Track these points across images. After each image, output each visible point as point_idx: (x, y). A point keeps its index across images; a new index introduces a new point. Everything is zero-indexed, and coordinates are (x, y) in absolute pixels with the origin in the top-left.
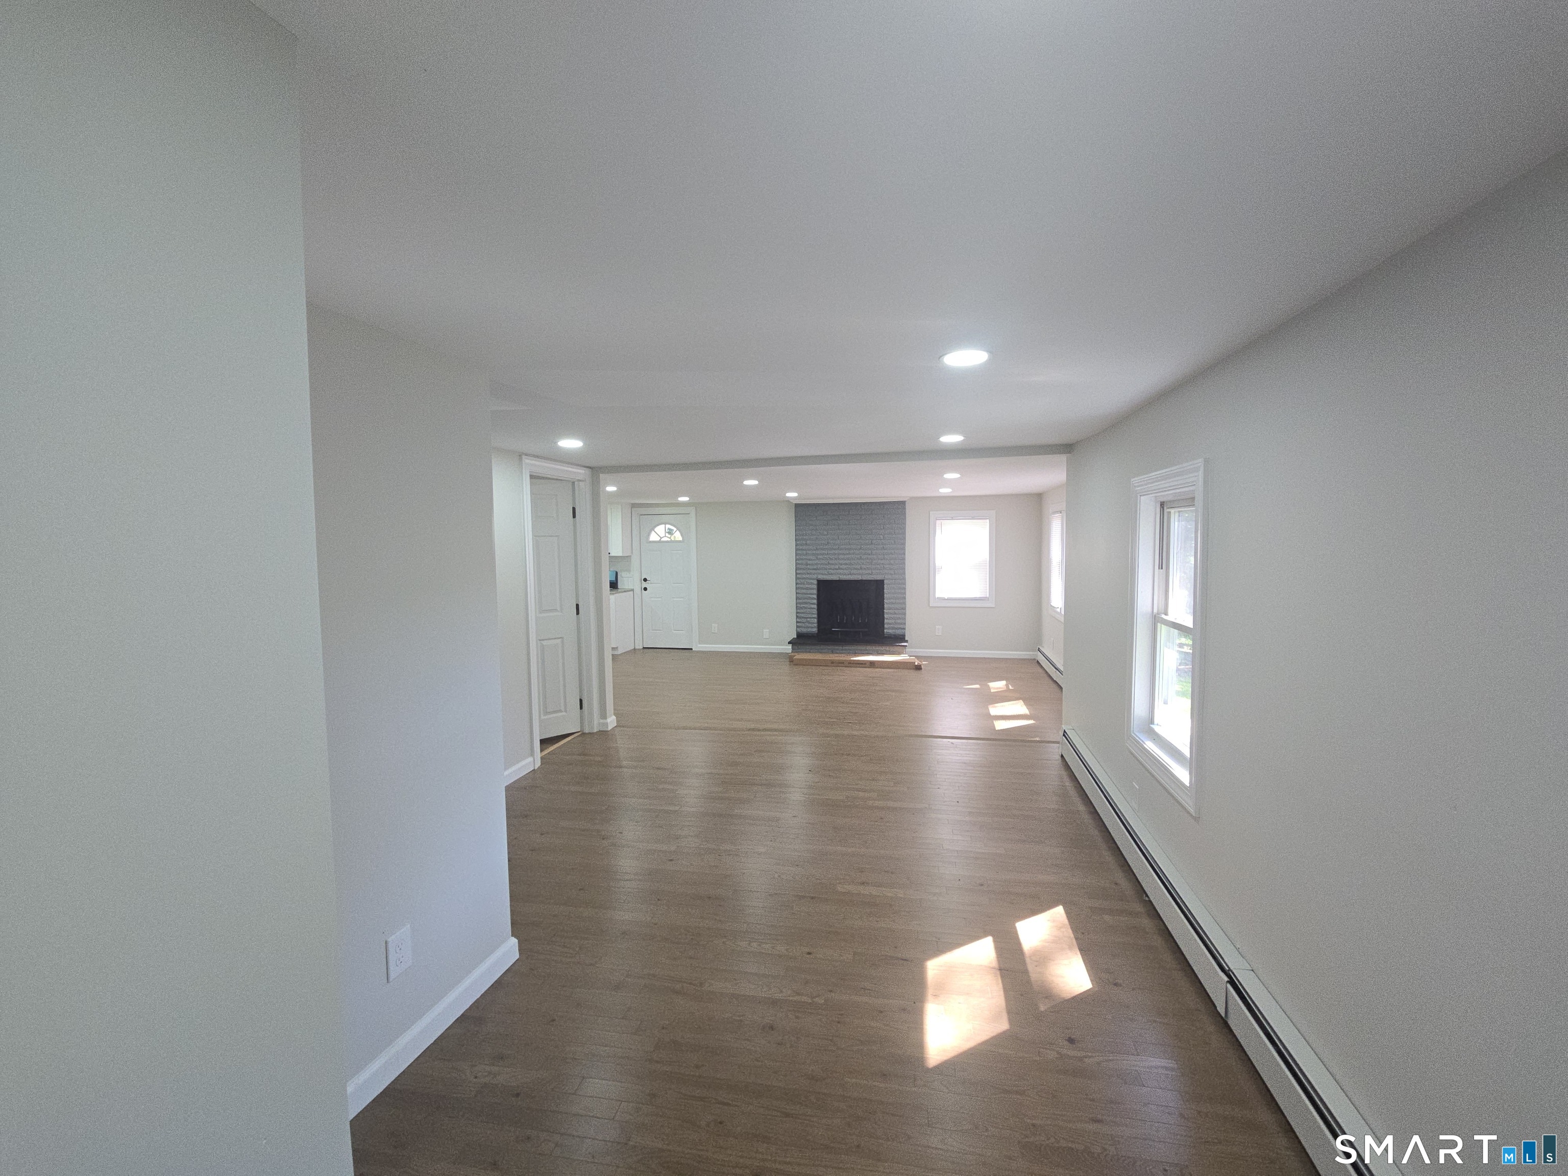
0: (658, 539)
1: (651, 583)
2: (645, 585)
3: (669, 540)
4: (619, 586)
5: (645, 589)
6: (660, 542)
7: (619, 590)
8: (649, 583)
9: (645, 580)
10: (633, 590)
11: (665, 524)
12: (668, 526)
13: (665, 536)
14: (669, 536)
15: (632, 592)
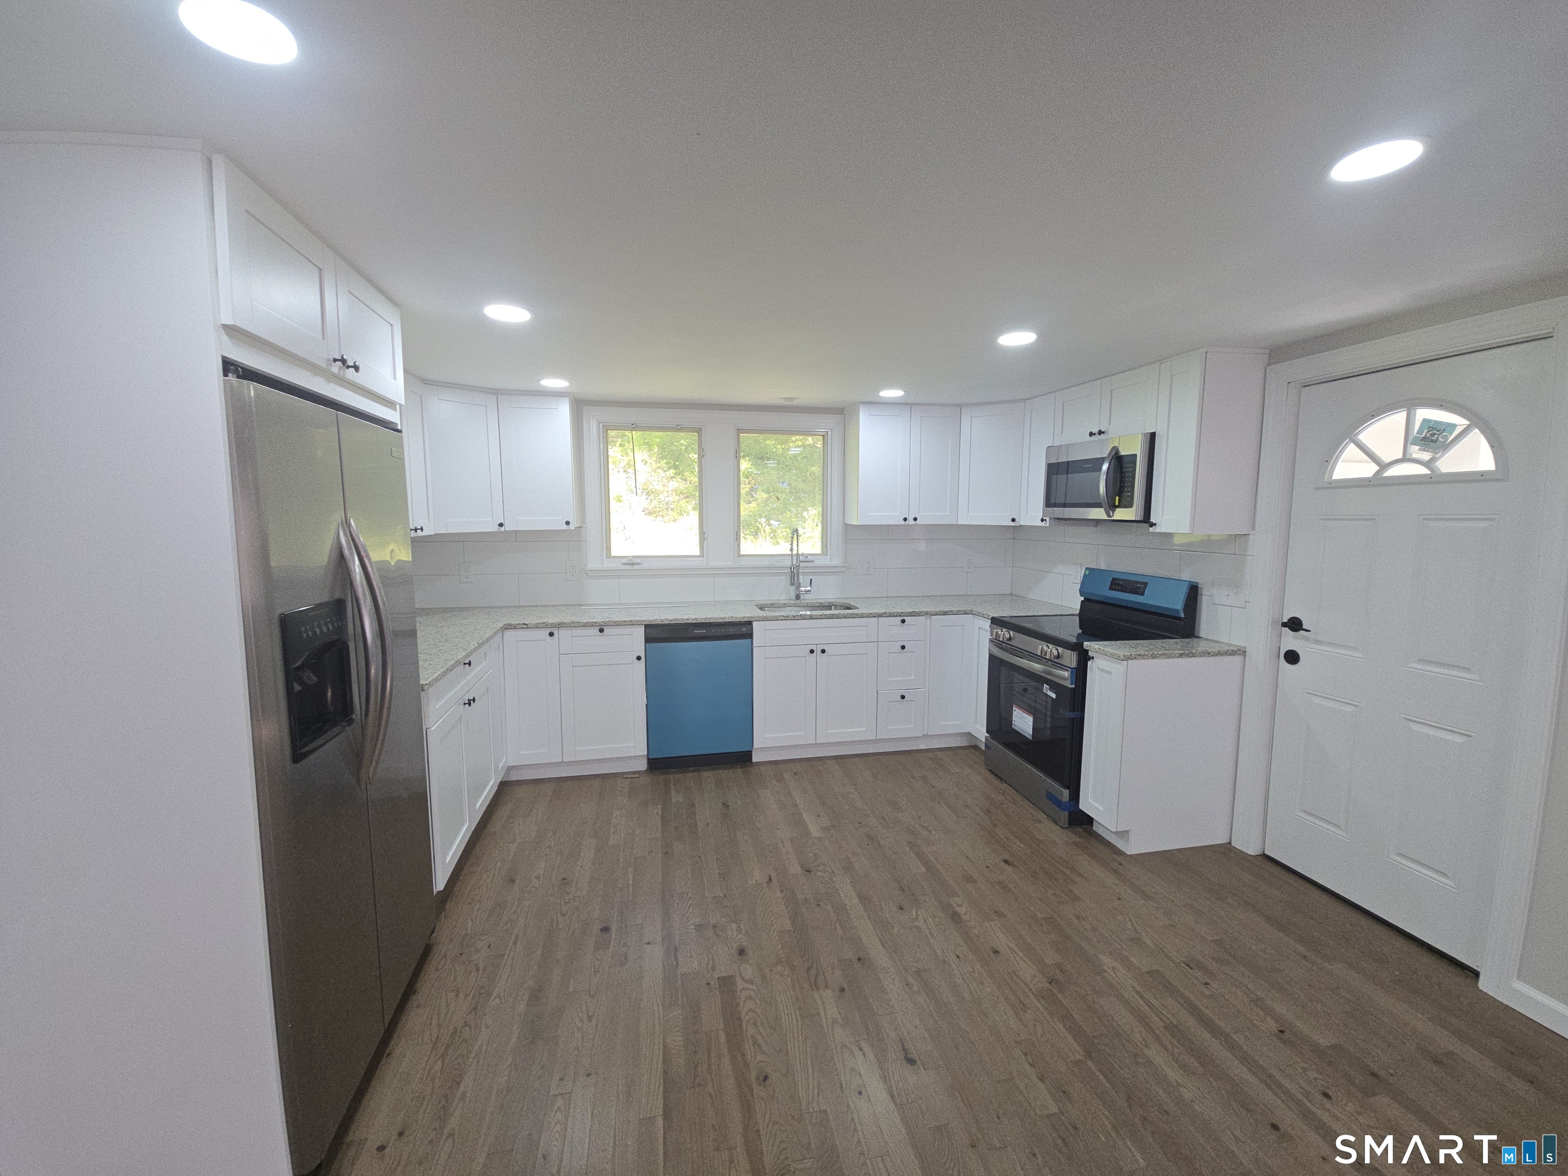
0: (1368, 470)
1: (1317, 642)
2: (1291, 641)
3: (1422, 470)
4: (1205, 626)
5: (1292, 657)
6: (1376, 483)
7: (1202, 646)
8: (1307, 639)
9: (1295, 625)
10: (1242, 652)
11: (1410, 405)
12: (1423, 414)
13: (1405, 459)
14: (1426, 456)
15: (1237, 659)
